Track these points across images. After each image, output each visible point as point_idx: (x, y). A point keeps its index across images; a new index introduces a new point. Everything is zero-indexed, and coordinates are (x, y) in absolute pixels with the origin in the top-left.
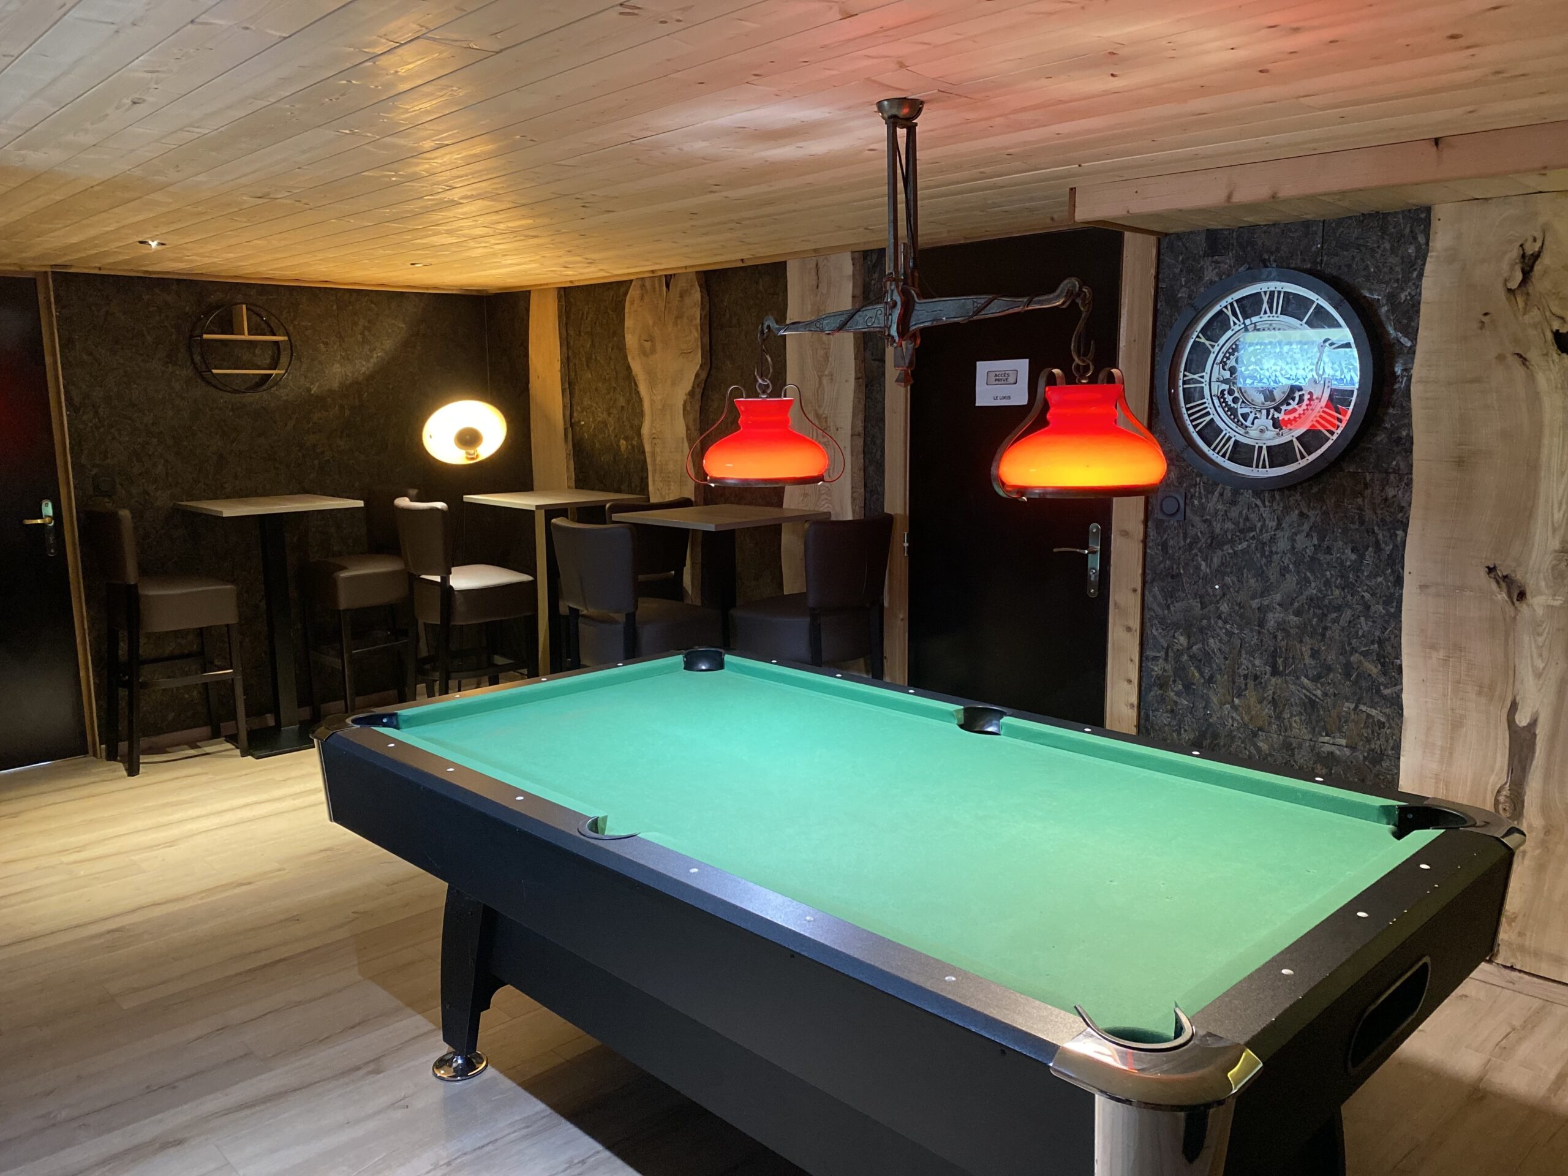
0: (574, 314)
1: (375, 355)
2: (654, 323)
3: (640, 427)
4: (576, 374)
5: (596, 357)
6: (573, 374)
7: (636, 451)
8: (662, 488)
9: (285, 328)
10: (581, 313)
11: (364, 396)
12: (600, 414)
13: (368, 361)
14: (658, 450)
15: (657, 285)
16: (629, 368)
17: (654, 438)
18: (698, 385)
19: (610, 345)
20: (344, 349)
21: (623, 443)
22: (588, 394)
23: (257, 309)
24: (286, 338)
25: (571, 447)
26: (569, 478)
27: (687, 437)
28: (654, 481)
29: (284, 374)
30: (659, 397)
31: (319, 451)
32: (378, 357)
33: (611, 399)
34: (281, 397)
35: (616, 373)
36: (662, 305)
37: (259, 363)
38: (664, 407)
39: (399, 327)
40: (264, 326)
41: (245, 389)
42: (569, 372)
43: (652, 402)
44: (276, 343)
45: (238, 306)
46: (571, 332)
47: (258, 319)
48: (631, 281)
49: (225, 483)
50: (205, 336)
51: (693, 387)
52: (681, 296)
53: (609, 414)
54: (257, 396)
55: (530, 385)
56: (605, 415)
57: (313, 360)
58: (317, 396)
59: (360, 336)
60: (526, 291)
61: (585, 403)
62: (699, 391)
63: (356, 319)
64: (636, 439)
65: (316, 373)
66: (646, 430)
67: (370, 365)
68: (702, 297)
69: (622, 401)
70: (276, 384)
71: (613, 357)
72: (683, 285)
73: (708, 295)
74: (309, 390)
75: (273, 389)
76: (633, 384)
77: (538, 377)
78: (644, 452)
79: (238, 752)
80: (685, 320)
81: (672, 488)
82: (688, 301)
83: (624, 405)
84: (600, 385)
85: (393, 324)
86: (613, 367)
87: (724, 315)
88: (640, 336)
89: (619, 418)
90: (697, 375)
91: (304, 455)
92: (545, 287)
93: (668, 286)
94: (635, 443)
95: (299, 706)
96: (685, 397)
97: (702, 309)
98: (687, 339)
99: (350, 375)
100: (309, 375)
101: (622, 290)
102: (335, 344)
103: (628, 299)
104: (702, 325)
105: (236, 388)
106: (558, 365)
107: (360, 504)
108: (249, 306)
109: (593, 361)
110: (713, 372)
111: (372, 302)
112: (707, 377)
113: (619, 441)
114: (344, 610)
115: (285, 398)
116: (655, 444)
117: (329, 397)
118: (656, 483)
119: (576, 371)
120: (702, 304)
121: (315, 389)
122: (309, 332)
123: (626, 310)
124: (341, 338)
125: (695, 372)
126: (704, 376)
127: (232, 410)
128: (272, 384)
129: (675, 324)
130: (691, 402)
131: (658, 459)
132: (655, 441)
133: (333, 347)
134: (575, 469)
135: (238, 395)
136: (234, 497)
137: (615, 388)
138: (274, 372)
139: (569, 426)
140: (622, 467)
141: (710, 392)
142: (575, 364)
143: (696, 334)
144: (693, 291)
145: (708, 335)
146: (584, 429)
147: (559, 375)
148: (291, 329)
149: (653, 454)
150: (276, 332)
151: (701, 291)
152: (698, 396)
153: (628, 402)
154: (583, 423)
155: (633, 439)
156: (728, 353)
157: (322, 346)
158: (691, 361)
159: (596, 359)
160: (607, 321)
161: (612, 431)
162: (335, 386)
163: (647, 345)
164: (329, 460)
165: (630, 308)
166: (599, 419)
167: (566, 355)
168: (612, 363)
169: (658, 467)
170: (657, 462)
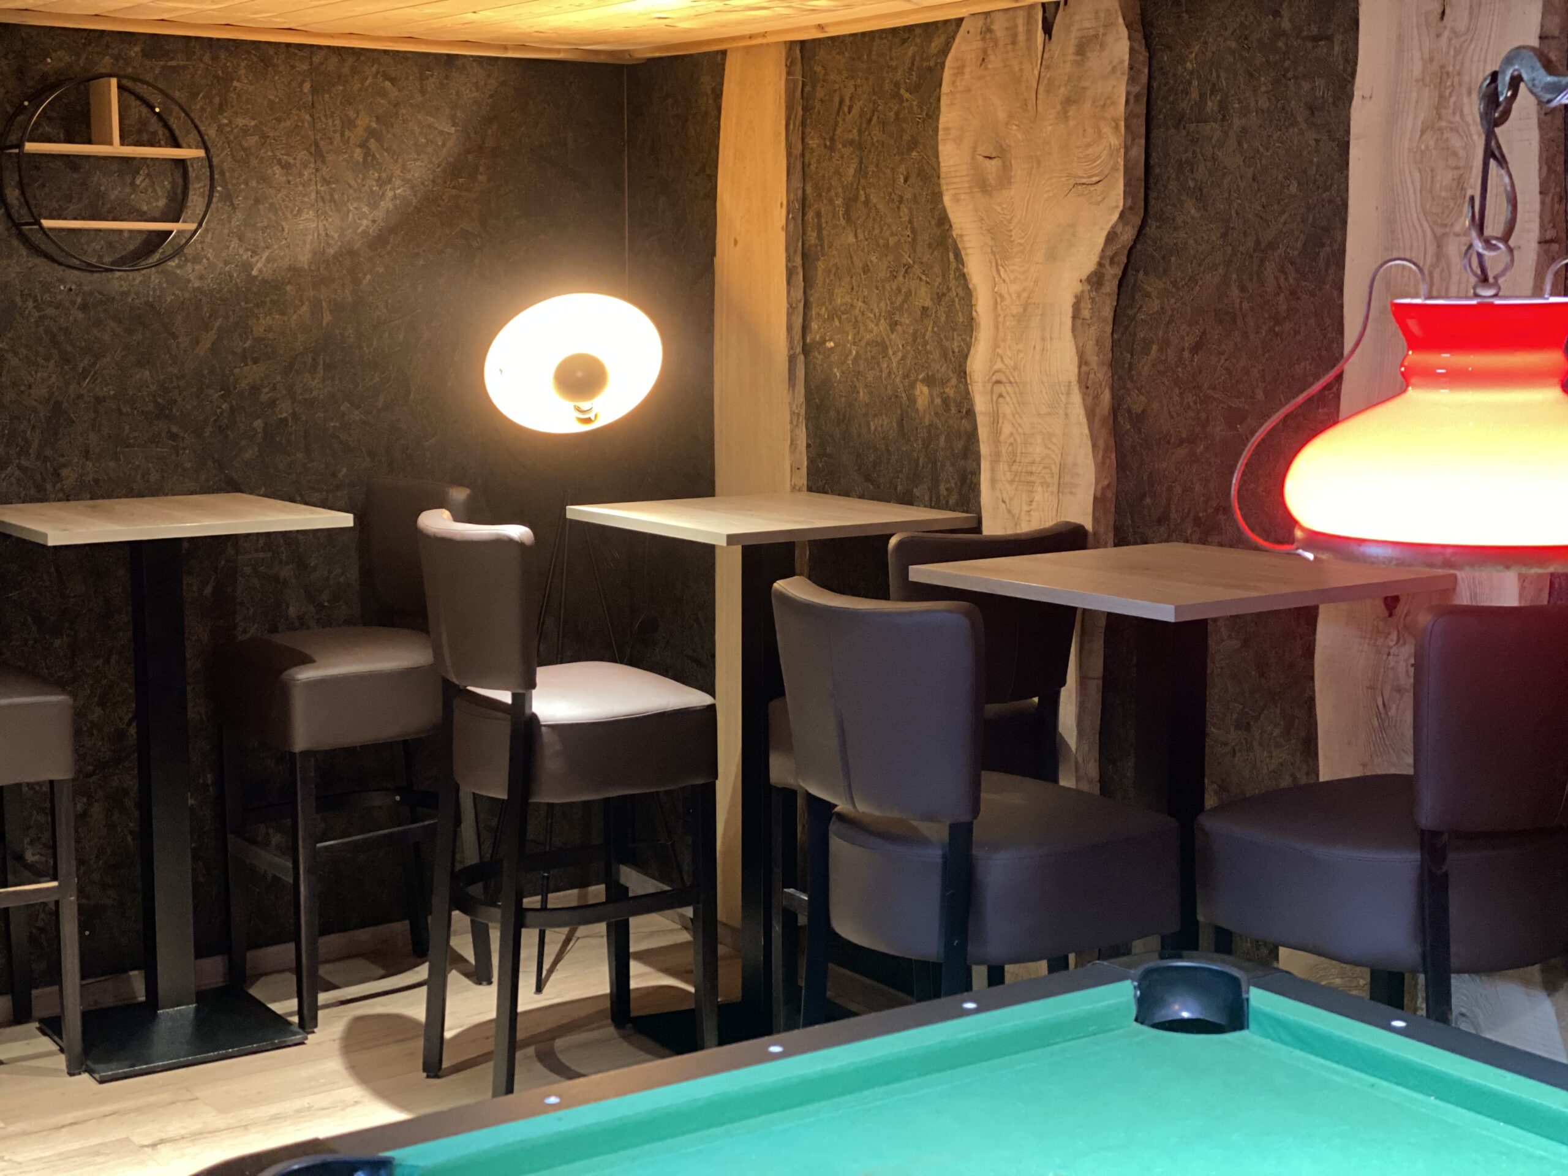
0: (822, 101)
1: (390, 194)
2: (1011, 116)
3: (964, 356)
4: (820, 237)
5: (867, 196)
6: (815, 234)
7: (953, 410)
8: (1011, 499)
9: (199, 132)
10: (837, 100)
11: (365, 282)
12: (871, 326)
13: (374, 206)
14: (1007, 409)
15: (1021, 29)
16: (943, 221)
17: (998, 382)
18: (1112, 261)
19: (902, 169)
20: (324, 179)
21: (922, 392)
22: (847, 279)
23: (143, 90)
24: (201, 153)
25: (801, 398)
26: (796, 469)
27: (1080, 381)
28: (993, 481)
29: (196, 231)
30: (1014, 288)
31: (264, 398)
32: (395, 197)
33: (899, 290)
34: (189, 281)
35: (913, 231)
36: (1032, 73)
37: (145, 208)
38: (1025, 310)
39: (442, 133)
40: (154, 125)
41: (112, 264)
42: (804, 233)
43: (997, 299)
44: (181, 163)
45: (102, 80)
46: (813, 142)
47: (145, 110)
48: (960, 21)
49: (64, 466)
50: (30, 147)
51: (1100, 264)
52: (1081, 50)
53: (893, 325)
54: (138, 277)
55: (717, 260)
56: (884, 325)
57: (257, 201)
58: (265, 282)
59: (358, 150)
60: (717, 52)
61: (839, 301)
62: (1113, 273)
63: (352, 114)
64: (954, 381)
65: (264, 229)
66: (978, 363)
67: (380, 214)
68: (1132, 50)
69: (923, 297)
70: (178, 251)
71: (908, 196)
72: (1087, 24)
73: (1148, 46)
74: (247, 267)
75: (172, 263)
76: (951, 256)
77: (736, 242)
78: (970, 414)
79: (61, 1061)
80: (1087, 106)
81: (1038, 497)
82: (1096, 62)
83: (928, 303)
84: (874, 259)
85: (429, 126)
86: (905, 219)
87: (1186, 92)
88: (974, 149)
89: (915, 332)
90: (1111, 237)
91: (231, 407)
92: (759, 41)
93: (1048, 29)
94: (950, 391)
95: (199, 955)
96: (1079, 288)
97: (1132, 80)
98: (1090, 151)
99: (336, 236)
100: (249, 235)
101: (936, 44)
102: (306, 167)
103: (949, 63)
104: (1129, 118)
105: (94, 261)
106: (779, 216)
107: (345, 520)
108: (125, 82)
109: (859, 205)
110: (1152, 229)
111: (387, 77)
112: (1136, 241)
113: (912, 386)
114: (303, 753)
115: (197, 284)
116: (1001, 396)
117: (289, 282)
118: (999, 486)
119: (820, 229)
120: (1131, 68)
121: (259, 265)
122: (252, 141)
123: (945, 88)
124: (319, 155)
125: (1108, 227)
126: (1127, 235)
127: (84, 307)
128: (170, 251)
129: (1064, 115)
130: (1093, 300)
131: (1007, 429)
132: (999, 389)
133: (301, 175)
134: (808, 446)
135: (96, 275)
136: (78, 497)
137: (908, 268)
138: (174, 227)
139: (799, 350)
140: (918, 445)
141: (1141, 274)
142: (818, 214)
143: (1113, 139)
144: (1110, 38)
145: (1143, 141)
146: (835, 357)
147: (782, 236)
148: (211, 133)
149: (995, 419)
150: (180, 140)
151: (1130, 38)
152: (1110, 286)
153: (939, 297)
154: (831, 344)
155: (944, 383)
156: (1191, 184)
157: (277, 169)
158: (1098, 203)
159: (867, 203)
160: (897, 114)
161: (899, 363)
162: (304, 258)
163: (992, 167)
164: (285, 420)
165: (954, 83)
166: (868, 336)
167: (800, 193)
168: (904, 210)
169: (1003, 449)
170: (1002, 438)
